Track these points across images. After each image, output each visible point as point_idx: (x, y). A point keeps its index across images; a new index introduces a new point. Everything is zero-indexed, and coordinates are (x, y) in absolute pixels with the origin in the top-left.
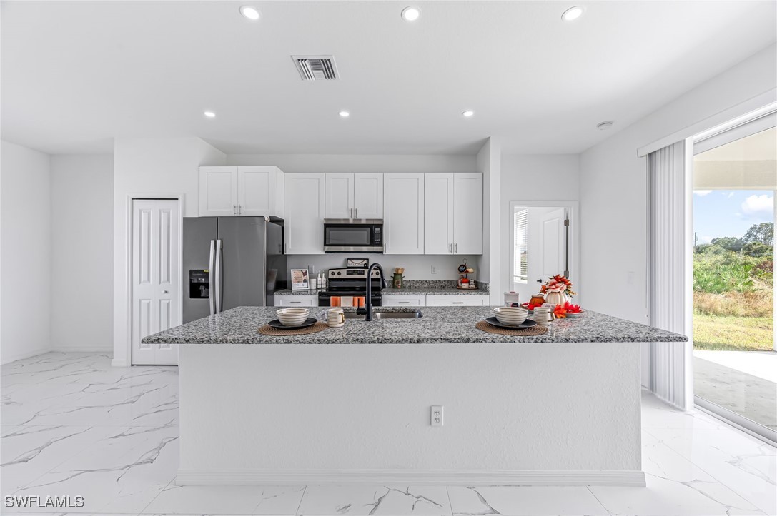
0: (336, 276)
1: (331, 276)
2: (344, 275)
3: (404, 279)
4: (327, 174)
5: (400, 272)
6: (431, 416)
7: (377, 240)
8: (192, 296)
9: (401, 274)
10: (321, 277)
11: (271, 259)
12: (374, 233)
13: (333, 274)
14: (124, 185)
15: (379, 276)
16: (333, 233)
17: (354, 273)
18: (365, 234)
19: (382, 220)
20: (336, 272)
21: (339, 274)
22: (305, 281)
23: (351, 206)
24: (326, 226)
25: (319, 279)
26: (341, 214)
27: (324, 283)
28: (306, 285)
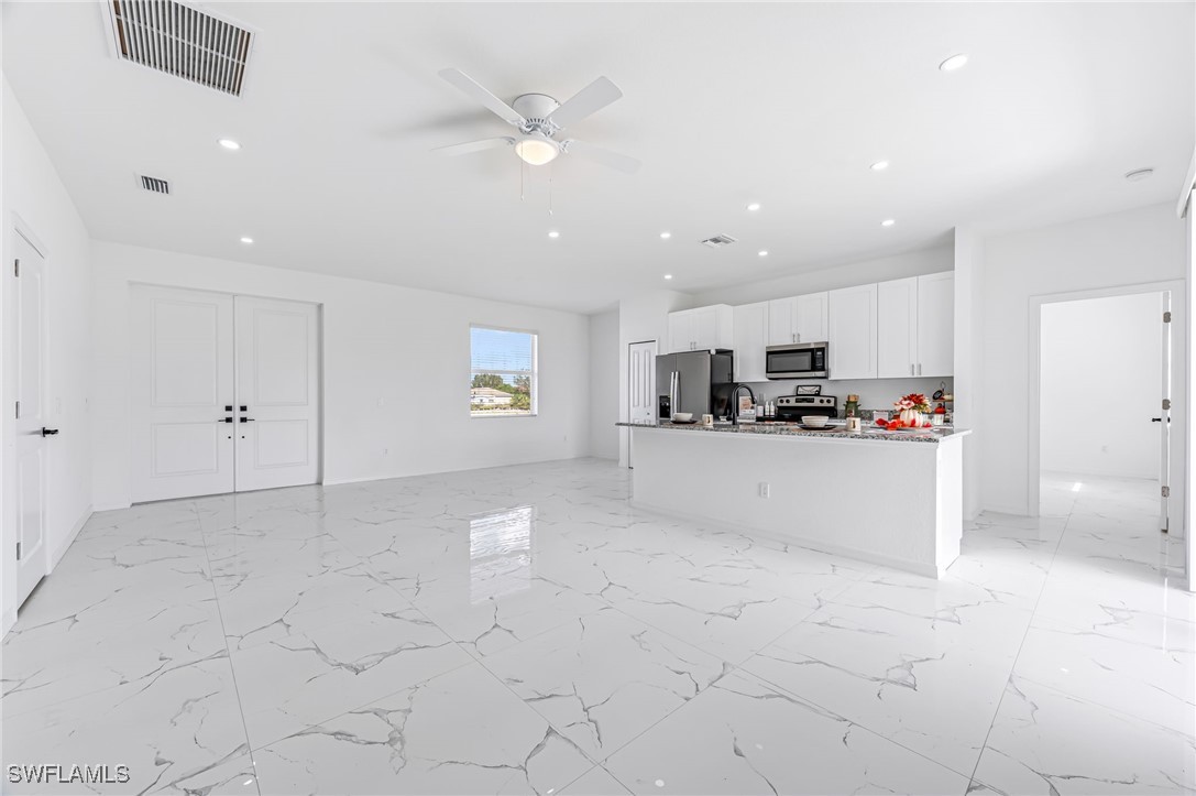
0: (785, 404)
1: (780, 404)
2: (793, 403)
3: (859, 408)
4: (771, 302)
5: (852, 400)
6: (761, 491)
7: (819, 365)
8: (661, 416)
9: (856, 402)
10: (770, 404)
11: (714, 388)
12: (816, 358)
13: (782, 401)
14: (626, 333)
15: (832, 404)
16: (775, 359)
17: (803, 400)
18: (806, 360)
19: (827, 343)
20: (785, 399)
21: (788, 401)
22: (752, 408)
23: (794, 332)
24: (768, 353)
25: (767, 406)
26: (783, 340)
27: (773, 410)
28: (753, 411)
